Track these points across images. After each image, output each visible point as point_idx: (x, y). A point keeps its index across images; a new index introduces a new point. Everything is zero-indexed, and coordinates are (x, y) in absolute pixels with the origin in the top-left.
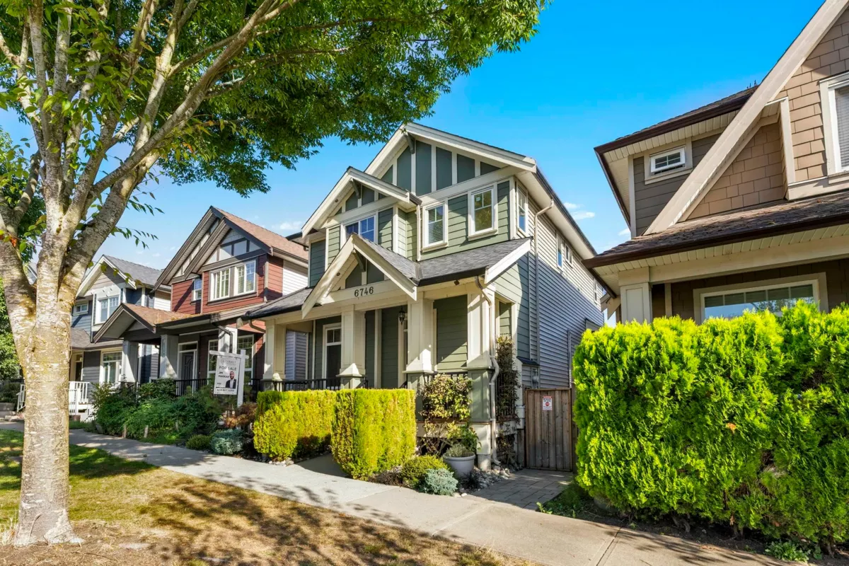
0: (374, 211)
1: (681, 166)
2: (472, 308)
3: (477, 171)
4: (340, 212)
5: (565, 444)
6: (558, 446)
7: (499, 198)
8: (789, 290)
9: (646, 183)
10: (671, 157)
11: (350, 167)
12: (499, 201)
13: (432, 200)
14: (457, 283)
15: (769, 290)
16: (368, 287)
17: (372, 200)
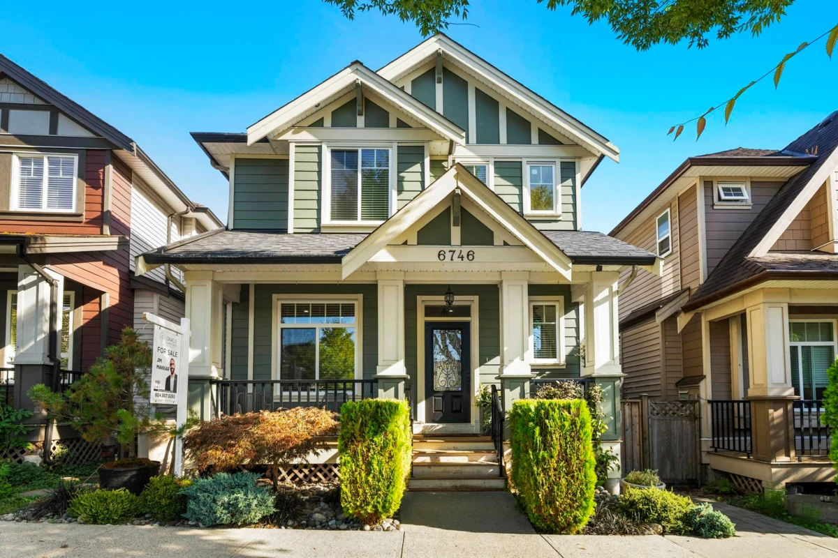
0: (391, 142)
1: (742, 201)
2: (600, 303)
3: (535, 138)
4: (319, 123)
5: (635, 457)
6: (628, 460)
7: (563, 179)
8: (819, 325)
9: (715, 207)
10: (734, 189)
11: (357, 62)
12: (562, 181)
13: (472, 154)
14: (599, 269)
15: (807, 323)
16: (465, 250)
17: (385, 124)
